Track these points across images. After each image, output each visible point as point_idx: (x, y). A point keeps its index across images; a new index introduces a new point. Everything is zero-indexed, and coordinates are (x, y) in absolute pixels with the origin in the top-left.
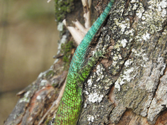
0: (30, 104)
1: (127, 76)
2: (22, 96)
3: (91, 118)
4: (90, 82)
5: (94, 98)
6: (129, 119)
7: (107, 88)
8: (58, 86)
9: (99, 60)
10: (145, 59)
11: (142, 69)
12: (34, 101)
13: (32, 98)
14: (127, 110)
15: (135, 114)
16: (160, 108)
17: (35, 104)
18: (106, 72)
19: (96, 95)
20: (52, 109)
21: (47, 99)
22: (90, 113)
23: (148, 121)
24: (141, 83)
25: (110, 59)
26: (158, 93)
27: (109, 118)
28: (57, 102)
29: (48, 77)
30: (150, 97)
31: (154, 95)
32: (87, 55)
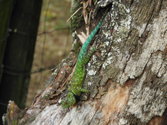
0: (57, 76)
1: (109, 61)
2: (53, 71)
3: (90, 84)
4: (89, 64)
5: (91, 73)
6: (110, 84)
7: (98, 67)
8: (72, 66)
9: (94, 53)
10: (119, 52)
11: (117, 57)
12: (60, 74)
13: (58, 72)
14: (109, 79)
15: (113, 81)
16: (127, 78)
17: (60, 76)
18: (98, 59)
19: (92, 71)
20: (69, 79)
21: (66, 73)
22: (89, 81)
23: (120, 85)
24: (116, 65)
25: (100, 52)
26: (126, 70)
27: (99, 83)
28: (72, 74)
29: (67, 61)
30: (121, 72)
31: (124, 71)
32: (88, 50)
